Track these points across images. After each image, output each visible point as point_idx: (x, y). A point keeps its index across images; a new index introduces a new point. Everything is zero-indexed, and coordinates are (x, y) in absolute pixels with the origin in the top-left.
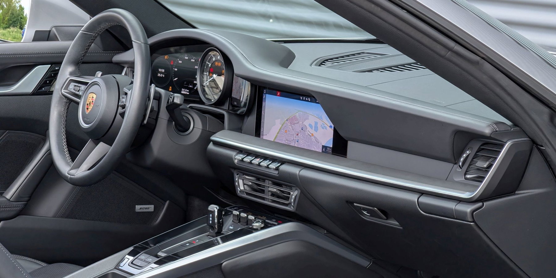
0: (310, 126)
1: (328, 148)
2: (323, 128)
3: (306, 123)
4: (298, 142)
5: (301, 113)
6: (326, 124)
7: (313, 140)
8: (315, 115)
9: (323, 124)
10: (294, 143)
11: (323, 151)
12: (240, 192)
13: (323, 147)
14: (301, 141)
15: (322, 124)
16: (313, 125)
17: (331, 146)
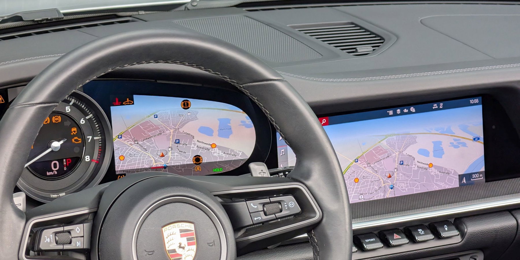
0: (424, 152)
1: (474, 176)
2: (456, 147)
3: (412, 151)
4: (392, 188)
5: (395, 137)
6: (463, 138)
7: (432, 173)
8: (433, 132)
9: (455, 140)
10: (383, 194)
11: (461, 185)
13: (461, 177)
14: (403, 185)
15: (453, 141)
16: (430, 148)
17: (483, 169)
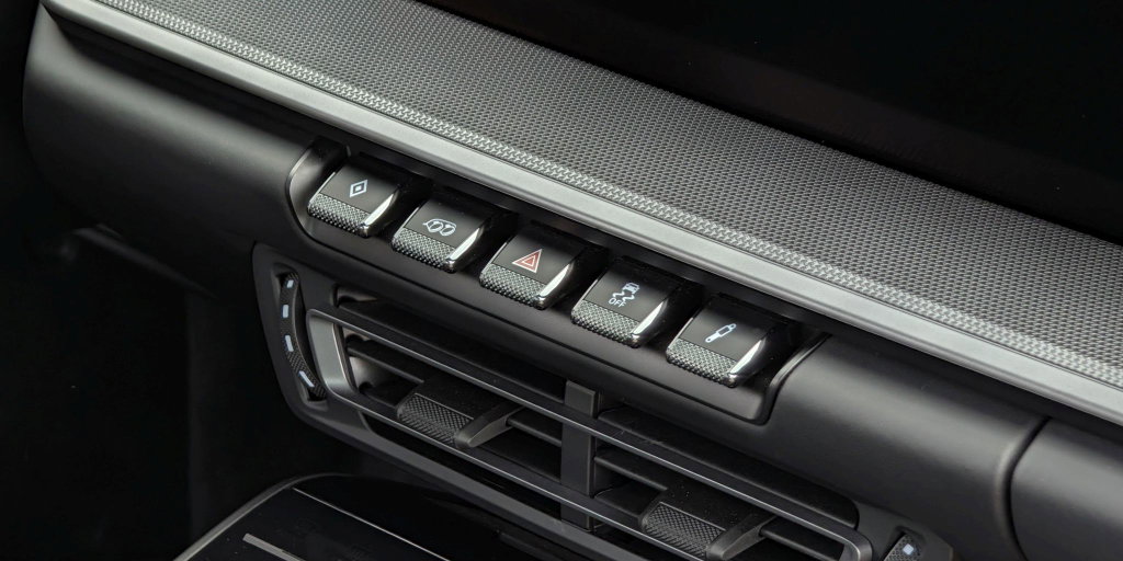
12: (313, 396)
